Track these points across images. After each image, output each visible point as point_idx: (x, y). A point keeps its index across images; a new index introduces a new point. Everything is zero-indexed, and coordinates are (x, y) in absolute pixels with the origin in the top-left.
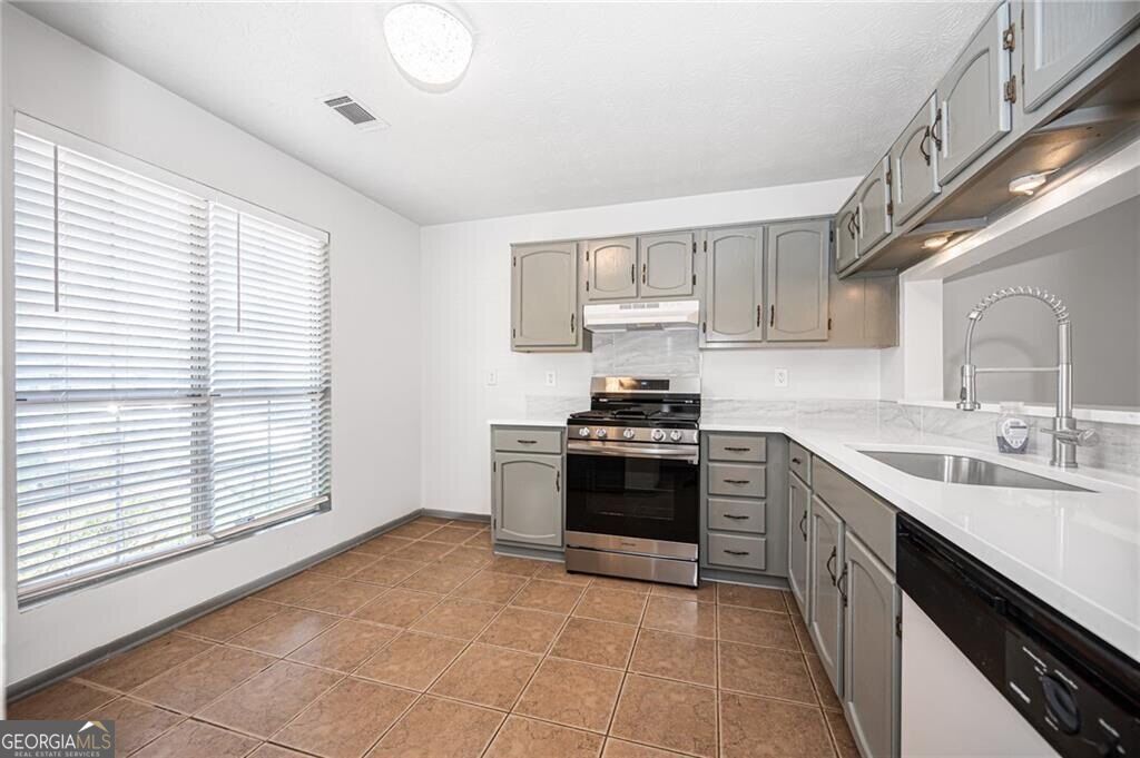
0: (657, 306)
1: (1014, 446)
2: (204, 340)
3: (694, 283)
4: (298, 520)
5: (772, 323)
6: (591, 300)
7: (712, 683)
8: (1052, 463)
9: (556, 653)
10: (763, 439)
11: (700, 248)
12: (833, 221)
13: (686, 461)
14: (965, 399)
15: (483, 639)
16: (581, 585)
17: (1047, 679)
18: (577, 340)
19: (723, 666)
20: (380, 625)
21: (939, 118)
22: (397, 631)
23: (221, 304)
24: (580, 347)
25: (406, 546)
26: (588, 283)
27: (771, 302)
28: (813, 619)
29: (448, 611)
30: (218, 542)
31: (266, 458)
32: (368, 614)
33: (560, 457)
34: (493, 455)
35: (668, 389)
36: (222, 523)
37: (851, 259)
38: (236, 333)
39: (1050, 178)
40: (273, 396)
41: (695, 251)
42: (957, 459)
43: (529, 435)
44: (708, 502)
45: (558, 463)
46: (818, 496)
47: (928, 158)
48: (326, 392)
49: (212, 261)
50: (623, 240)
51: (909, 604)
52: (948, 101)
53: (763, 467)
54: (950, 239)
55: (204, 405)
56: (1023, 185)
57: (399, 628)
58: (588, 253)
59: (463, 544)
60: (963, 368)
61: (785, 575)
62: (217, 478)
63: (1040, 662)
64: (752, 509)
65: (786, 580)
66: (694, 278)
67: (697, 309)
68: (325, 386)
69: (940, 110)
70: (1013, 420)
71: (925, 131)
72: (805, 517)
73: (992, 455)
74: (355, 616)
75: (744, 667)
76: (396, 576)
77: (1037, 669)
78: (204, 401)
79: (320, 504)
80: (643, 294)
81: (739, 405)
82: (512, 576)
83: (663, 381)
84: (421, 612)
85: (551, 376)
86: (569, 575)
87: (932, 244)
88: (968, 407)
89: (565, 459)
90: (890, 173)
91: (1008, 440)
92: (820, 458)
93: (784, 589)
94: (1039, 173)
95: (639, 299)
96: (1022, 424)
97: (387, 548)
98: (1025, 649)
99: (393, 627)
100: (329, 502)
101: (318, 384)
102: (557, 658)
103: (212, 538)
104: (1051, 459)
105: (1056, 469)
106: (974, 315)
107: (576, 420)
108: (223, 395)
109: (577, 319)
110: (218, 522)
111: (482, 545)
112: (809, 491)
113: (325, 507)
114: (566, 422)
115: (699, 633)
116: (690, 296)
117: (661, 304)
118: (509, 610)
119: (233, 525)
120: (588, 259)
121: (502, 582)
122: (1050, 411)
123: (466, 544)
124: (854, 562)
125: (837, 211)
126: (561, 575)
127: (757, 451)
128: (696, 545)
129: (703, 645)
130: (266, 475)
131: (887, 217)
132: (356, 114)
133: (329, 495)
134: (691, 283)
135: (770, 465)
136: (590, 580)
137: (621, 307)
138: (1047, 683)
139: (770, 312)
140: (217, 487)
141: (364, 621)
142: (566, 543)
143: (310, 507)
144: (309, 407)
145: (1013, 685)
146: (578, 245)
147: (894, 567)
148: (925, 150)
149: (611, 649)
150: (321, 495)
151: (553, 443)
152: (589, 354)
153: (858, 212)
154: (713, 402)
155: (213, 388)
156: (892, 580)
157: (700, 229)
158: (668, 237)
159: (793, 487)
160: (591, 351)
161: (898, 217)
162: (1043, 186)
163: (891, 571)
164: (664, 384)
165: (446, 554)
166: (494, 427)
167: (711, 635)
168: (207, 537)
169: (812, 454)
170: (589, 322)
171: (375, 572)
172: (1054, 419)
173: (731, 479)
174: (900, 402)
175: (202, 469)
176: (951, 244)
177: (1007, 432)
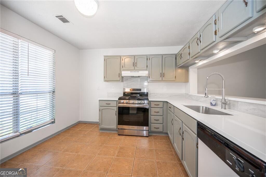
1: (213, 104)
2: (17, 78)
3: (147, 67)
4: (45, 126)
5: (164, 77)
6: (123, 70)
7: (154, 160)
8: (222, 108)
9: (117, 156)
10: (162, 102)
11: (148, 59)
12: (176, 55)
13: (146, 108)
14: (206, 95)
15: (99, 154)
16: (122, 138)
17: (236, 160)
18: (120, 80)
19: (156, 155)
20: (71, 153)
21: (200, 36)
22: (75, 155)
23: (22, 68)
24: (121, 81)
25: (76, 131)
26: (123, 66)
27: (163, 72)
28: (174, 142)
29: (89, 148)
30: (21, 134)
31: (36, 110)
32: (67, 151)
33: (116, 107)
34: (99, 107)
35: (141, 91)
36: (22, 130)
37: (180, 64)
38: (27, 76)
39: (220, 50)
40: (38, 93)
41: (147, 60)
42: (203, 107)
43: (109, 102)
44: (150, 117)
45: (116, 109)
46: (175, 115)
47: (198, 44)
48: (54, 92)
49: (20, 56)
50: (131, 56)
51: (200, 141)
52: (202, 33)
53: (162, 109)
54: (200, 61)
55: (17, 96)
56: (215, 52)
57: (76, 153)
58: (123, 59)
59: (91, 129)
60: (205, 89)
61: (167, 132)
62: (21, 116)
63: (234, 156)
64: (160, 118)
65: (167, 133)
66: (147, 66)
67: (148, 73)
68: (53, 90)
69: (201, 35)
70: (213, 99)
71: (197, 38)
72: (172, 120)
73: (209, 106)
74: (63, 151)
75: (160, 155)
76: (74, 139)
77: (234, 158)
78: (17, 95)
79: (52, 122)
80: (135, 69)
81: (156, 94)
82: (104, 137)
83: (140, 89)
84: (82, 149)
85: (113, 88)
86: (119, 136)
87: (197, 62)
88: (206, 97)
89: (118, 108)
90: (189, 46)
91: (212, 103)
92: (176, 107)
93: (166, 135)
94: (218, 49)
95: (135, 70)
96: (215, 100)
97: (71, 132)
98: (230, 153)
99: (74, 153)
100: (55, 121)
101: (51, 90)
102: (118, 157)
103: (19, 133)
104: (221, 107)
105: (222, 109)
106: (208, 78)
107: (120, 99)
108: (23, 93)
109: (120, 75)
110: (21, 129)
111: (96, 129)
112: (173, 114)
113: (53, 122)
114: (118, 99)
115: (149, 147)
116: (146, 70)
117: (140, 71)
118: (104, 146)
119: (26, 129)
120: (123, 60)
121: (102, 139)
122: (221, 98)
123: (92, 129)
124: (185, 131)
125: (177, 53)
126: (117, 136)
127: (161, 105)
128: (148, 127)
129: (151, 150)
130: (36, 115)
131: (189, 56)
132: (64, 20)
133: (54, 119)
134: (146, 67)
135: (164, 108)
136: (124, 137)
137: (130, 72)
138: (236, 161)
139: (163, 74)
140: (21, 119)
141: (66, 153)
142: (118, 128)
143: (49, 123)
144: (49, 96)
145: (227, 161)
146: (120, 57)
147: (196, 133)
148: (197, 42)
149: (130, 153)
150: (52, 119)
151: (114, 104)
152: (122, 83)
153: (182, 54)
154: (150, 94)
155: (20, 92)
156: (196, 136)
157: (148, 55)
158: (141, 56)
159: (169, 113)
160: (123, 82)
161: (191, 56)
162: (219, 52)
163: (195, 134)
164: (140, 90)
165: (87, 132)
166: (100, 100)
167: (153, 148)
168: (18, 133)
169: (174, 106)
170: (123, 75)
171: (68, 139)
172: (222, 99)
173: (155, 111)
174: (189, 94)
175: (16, 114)
176: (200, 62)
177: (212, 101)
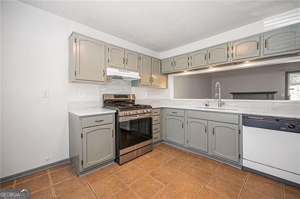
0: (129, 72)
6: (110, 66)
10: (160, 109)
12: (161, 61)
24: (106, 82)
27: (152, 76)
33: (113, 124)
41: (138, 59)
45: (112, 127)
46: (192, 118)
50: (120, 49)
53: (160, 116)
58: (108, 49)
65: (162, 140)
66: (138, 66)
67: (139, 75)
72: (183, 123)
80: (126, 68)
90: (189, 57)
109: (105, 72)
112: (184, 118)
116: (137, 71)
137: (119, 71)
146: (105, 44)
157: (139, 53)
158: (132, 52)
159: (171, 119)
163: (237, 124)
164: (126, 96)
166: (82, 117)
170: (108, 74)
173: (155, 120)
174: (170, 99)
